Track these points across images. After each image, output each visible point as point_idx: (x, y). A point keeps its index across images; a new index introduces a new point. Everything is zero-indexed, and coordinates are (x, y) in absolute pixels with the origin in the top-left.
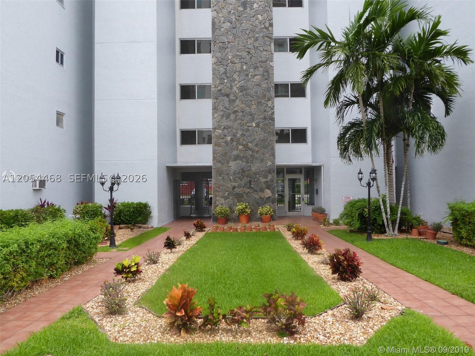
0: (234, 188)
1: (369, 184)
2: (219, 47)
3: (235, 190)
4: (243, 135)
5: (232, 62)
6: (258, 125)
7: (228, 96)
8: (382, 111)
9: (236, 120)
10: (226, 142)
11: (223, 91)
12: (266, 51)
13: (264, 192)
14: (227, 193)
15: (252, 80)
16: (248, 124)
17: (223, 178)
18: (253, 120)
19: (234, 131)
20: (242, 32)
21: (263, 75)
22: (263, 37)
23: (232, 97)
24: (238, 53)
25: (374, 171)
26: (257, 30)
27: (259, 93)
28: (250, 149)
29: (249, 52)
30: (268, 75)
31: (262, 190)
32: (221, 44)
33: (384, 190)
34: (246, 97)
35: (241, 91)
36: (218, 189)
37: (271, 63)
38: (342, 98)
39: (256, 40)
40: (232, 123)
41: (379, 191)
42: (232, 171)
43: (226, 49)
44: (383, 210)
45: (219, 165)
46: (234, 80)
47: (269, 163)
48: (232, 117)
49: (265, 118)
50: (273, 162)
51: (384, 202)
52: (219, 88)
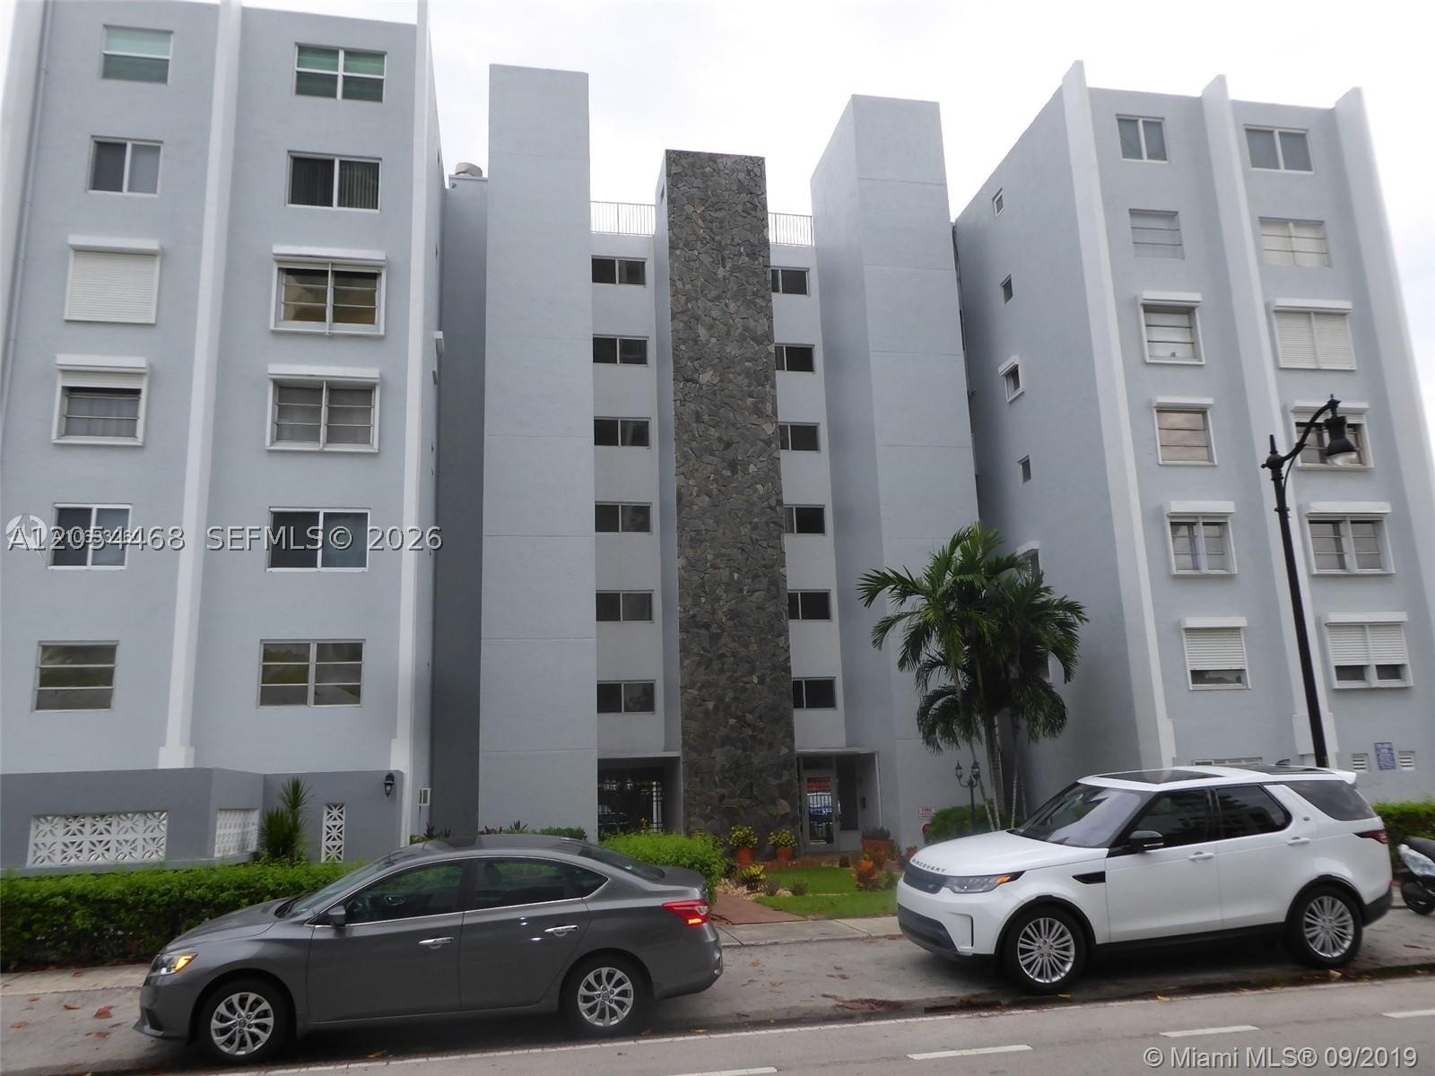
0: (722, 798)
1: (971, 784)
2: (689, 538)
3: (724, 802)
4: (736, 699)
5: (714, 567)
6: (762, 681)
7: (707, 627)
8: (979, 676)
9: (722, 671)
10: (706, 712)
11: (698, 619)
12: (772, 547)
13: (776, 805)
14: (709, 807)
15: (751, 598)
16: (744, 679)
17: (702, 781)
18: (751, 673)
19: (720, 691)
20: (730, 513)
21: (768, 591)
22: (767, 523)
23: (714, 629)
24: (723, 551)
25: (975, 765)
26: (756, 510)
27: (761, 621)
28: (749, 725)
29: (743, 550)
30: (778, 590)
31: (773, 802)
32: (693, 534)
33: (991, 793)
34: (739, 628)
35: (732, 619)
36: (692, 802)
37: (782, 570)
38: (924, 657)
39: (755, 527)
40: (715, 677)
41: (983, 794)
42: (718, 767)
43: (702, 542)
44: (991, 821)
45: (694, 756)
46: (719, 599)
47: (784, 751)
48: (716, 665)
49: (774, 668)
50: (791, 748)
51: (992, 811)
52: (691, 613)
